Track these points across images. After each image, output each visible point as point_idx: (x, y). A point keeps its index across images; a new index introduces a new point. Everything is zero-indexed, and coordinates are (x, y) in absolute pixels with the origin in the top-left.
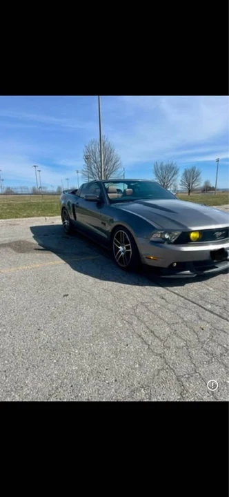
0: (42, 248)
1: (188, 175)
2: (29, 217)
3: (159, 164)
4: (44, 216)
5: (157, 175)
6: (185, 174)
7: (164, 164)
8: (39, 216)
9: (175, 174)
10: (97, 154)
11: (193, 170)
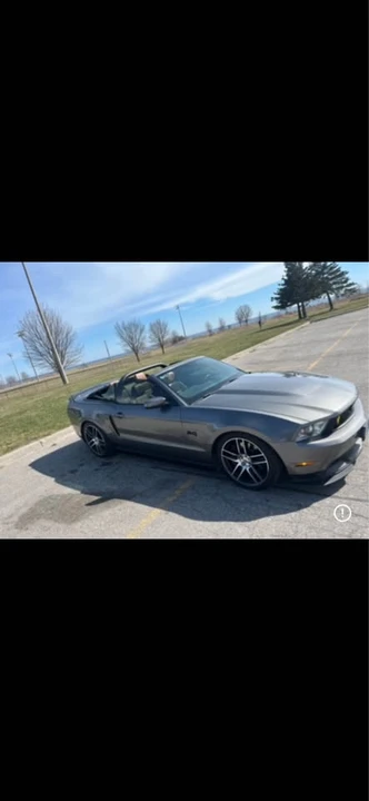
0: (96, 498)
1: (155, 329)
2: (12, 449)
3: (120, 324)
4: (36, 439)
5: (122, 337)
6: (152, 329)
7: (126, 324)
8: (27, 441)
9: (142, 331)
10: (40, 328)
11: (159, 323)
